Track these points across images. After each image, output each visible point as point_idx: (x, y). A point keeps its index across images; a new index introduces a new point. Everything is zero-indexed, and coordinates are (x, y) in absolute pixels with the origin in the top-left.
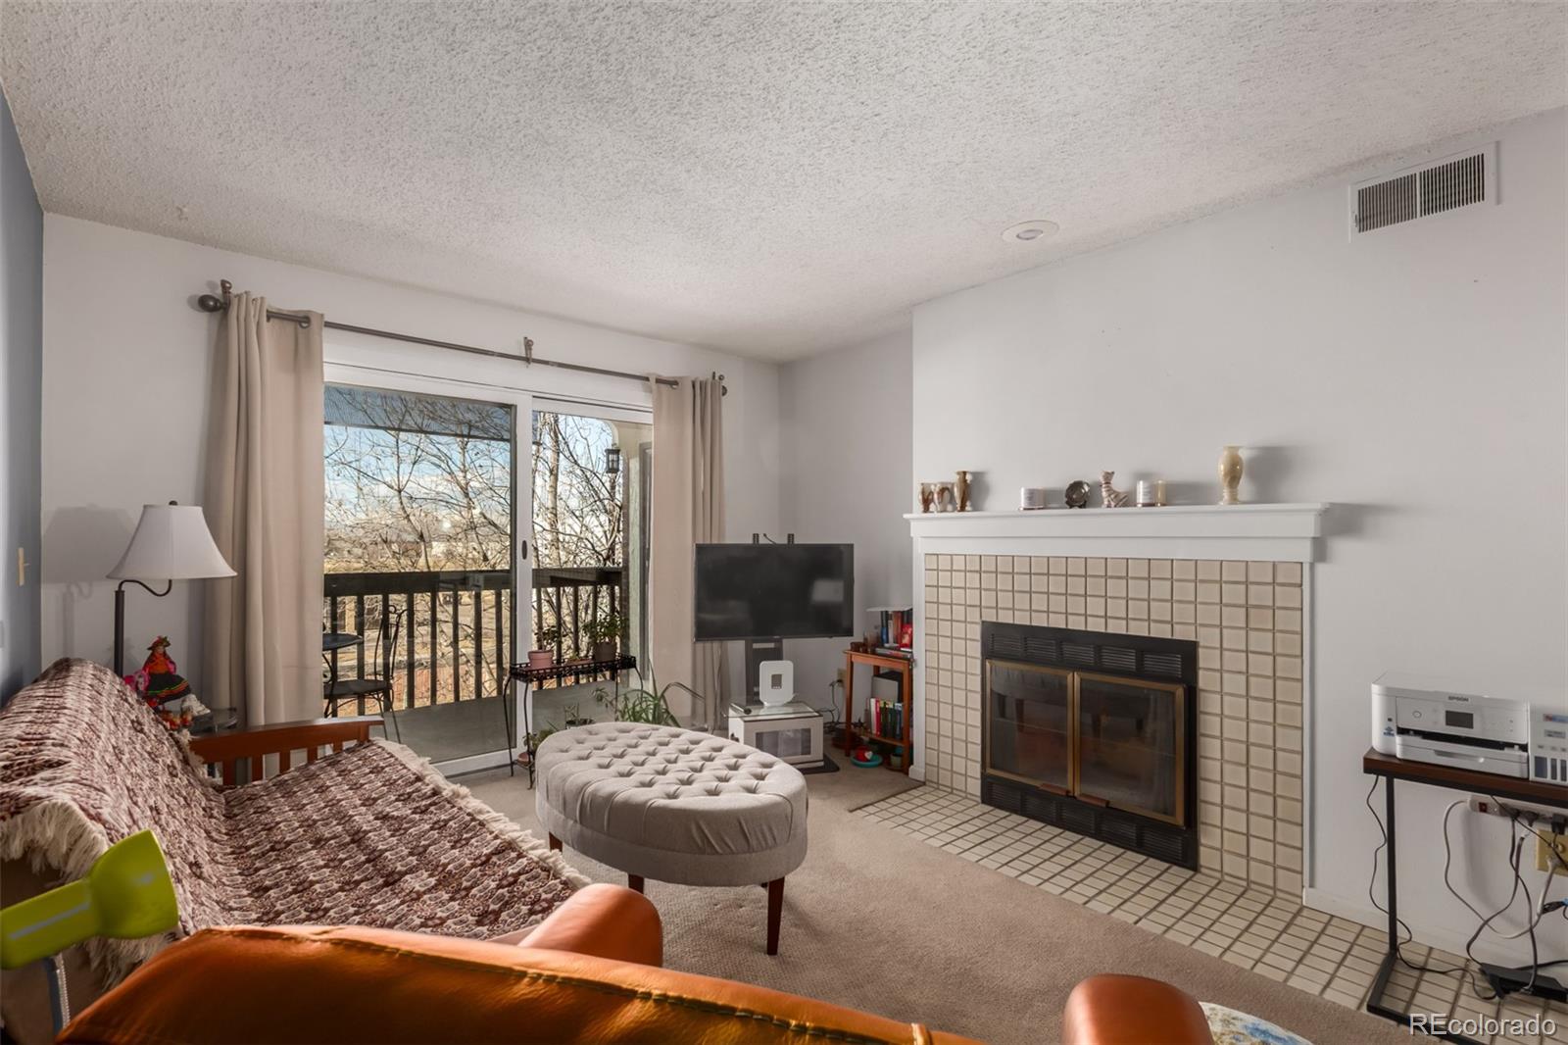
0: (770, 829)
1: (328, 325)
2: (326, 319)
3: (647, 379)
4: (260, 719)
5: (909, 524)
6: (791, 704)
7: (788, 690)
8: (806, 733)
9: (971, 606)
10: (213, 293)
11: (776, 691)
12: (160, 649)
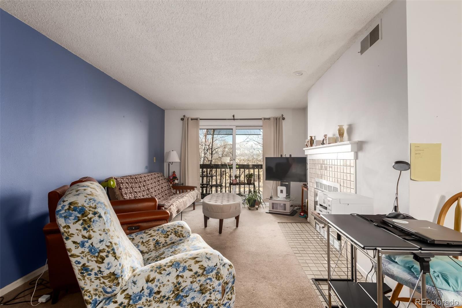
0: (217, 209)
2: (201, 118)
3: (261, 119)
4: (187, 185)
5: (305, 151)
6: (286, 198)
7: (284, 194)
8: (285, 205)
9: (314, 173)
10: (183, 117)
11: (282, 194)
12: (174, 173)
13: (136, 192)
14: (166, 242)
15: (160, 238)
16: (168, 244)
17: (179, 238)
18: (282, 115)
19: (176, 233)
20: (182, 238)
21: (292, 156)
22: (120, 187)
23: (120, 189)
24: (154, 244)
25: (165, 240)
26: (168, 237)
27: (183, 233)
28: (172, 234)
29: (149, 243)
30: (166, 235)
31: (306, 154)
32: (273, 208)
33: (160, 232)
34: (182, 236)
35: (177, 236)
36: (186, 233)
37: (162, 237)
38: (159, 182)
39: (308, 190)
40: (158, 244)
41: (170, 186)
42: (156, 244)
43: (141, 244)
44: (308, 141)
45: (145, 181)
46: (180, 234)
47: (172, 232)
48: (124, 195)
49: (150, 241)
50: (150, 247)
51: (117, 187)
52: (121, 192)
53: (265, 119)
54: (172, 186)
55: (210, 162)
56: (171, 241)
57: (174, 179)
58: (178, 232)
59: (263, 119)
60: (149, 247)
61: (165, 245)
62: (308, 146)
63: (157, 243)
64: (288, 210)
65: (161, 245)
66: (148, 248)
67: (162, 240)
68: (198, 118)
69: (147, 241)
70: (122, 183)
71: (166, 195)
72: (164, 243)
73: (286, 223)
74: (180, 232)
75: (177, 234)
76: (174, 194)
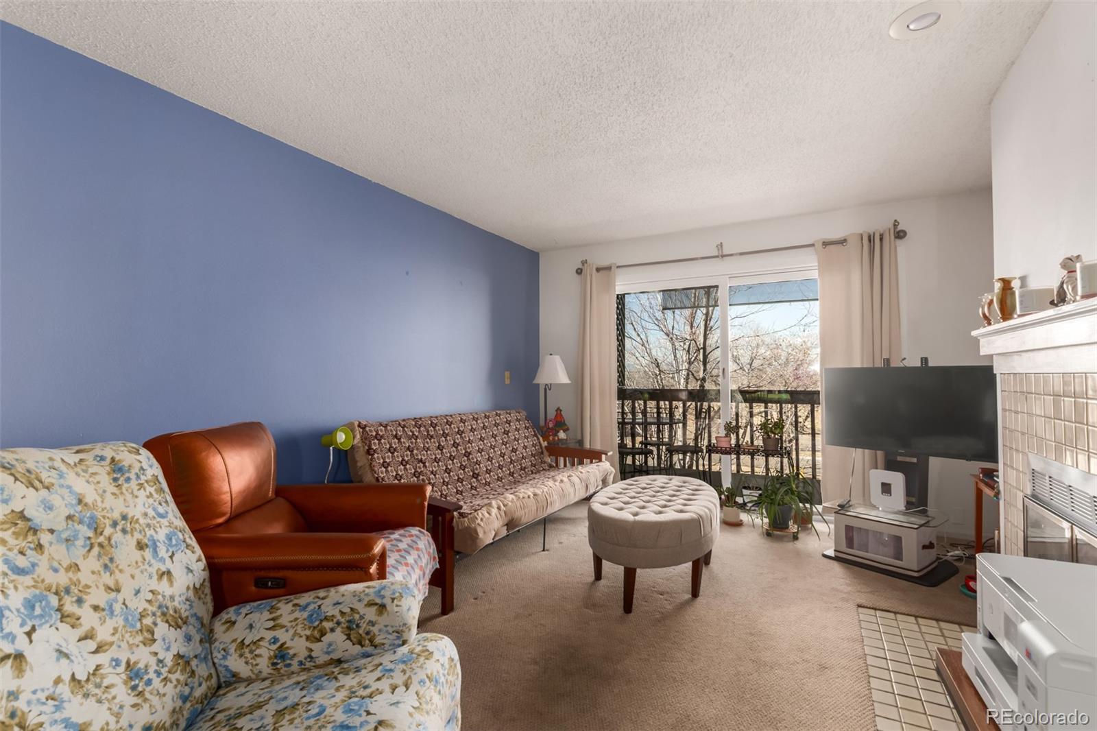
1: (618, 267)
3: (812, 245)
4: (587, 446)
5: (978, 340)
6: (904, 514)
7: (899, 498)
8: (898, 540)
9: (1023, 434)
10: (580, 266)
11: (886, 497)
12: (559, 412)
13: (421, 461)
14: (310, 657)
15: (292, 640)
16: (318, 663)
17: (358, 647)
18: (896, 224)
19: (351, 629)
20: (369, 649)
21: (930, 364)
22: (370, 448)
23: (370, 452)
24: (270, 658)
25: (307, 648)
26: (319, 640)
27: (377, 633)
28: (339, 630)
29: (257, 652)
30: (316, 632)
31: (984, 351)
32: (850, 543)
33: (305, 614)
34: (371, 641)
35: (351, 641)
36: (387, 632)
37: (301, 637)
38: (507, 434)
39: (997, 494)
40: (283, 657)
41: (541, 448)
42: (276, 657)
43: (235, 651)
44: (991, 302)
45: (460, 433)
46: (364, 635)
47: (338, 623)
48: (376, 469)
49: (261, 643)
50: (257, 665)
51: (362, 448)
52: (371, 460)
53: (826, 244)
54: (546, 447)
55: (699, 382)
56: (328, 653)
57: (557, 429)
58: (358, 626)
59: (819, 246)
60: (254, 663)
61: (308, 665)
62: (992, 322)
63: (282, 654)
64: (912, 559)
65: (295, 663)
66: (252, 665)
67: (299, 647)
68: (614, 263)
69: (255, 643)
70: (379, 437)
71: (524, 470)
72: (306, 659)
73: (895, 613)
74: (365, 625)
75: (352, 632)
76: (551, 466)
